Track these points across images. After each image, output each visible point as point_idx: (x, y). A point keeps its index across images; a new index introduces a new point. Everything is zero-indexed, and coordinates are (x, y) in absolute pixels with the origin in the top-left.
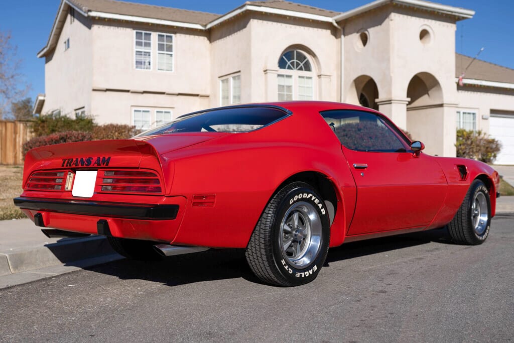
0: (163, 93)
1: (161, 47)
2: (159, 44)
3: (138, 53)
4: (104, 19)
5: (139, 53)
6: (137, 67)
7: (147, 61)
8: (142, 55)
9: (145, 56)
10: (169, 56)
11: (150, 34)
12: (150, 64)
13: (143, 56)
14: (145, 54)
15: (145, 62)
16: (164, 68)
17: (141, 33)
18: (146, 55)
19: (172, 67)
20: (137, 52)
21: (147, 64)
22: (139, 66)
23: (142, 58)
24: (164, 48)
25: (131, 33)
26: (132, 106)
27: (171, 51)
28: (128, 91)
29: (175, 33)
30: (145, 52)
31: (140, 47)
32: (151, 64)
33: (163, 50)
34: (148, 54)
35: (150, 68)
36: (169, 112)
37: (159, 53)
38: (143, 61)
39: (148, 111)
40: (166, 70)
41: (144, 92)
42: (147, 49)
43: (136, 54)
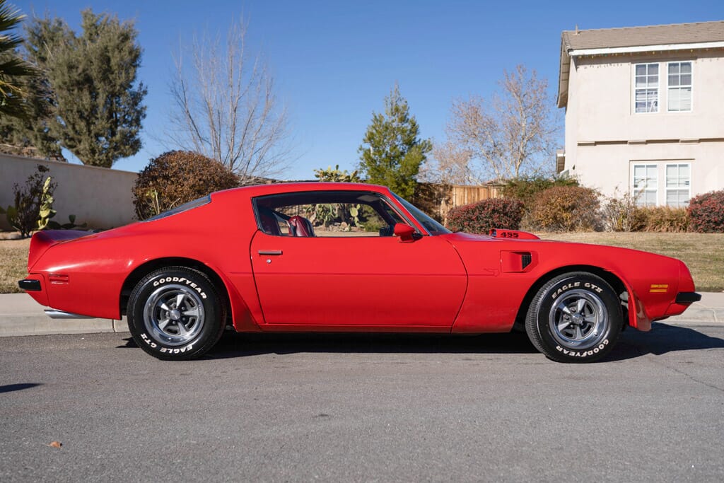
0: (677, 141)
1: (673, 80)
2: (669, 77)
4: (590, 56)
5: (639, 92)
6: (636, 111)
7: (653, 101)
8: (644, 94)
9: (650, 95)
10: (686, 90)
11: (658, 65)
12: (656, 105)
13: (646, 95)
14: (650, 92)
15: (649, 103)
16: (678, 107)
17: (645, 66)
19: (690, 105)
20: (637, 91)
21: (653, 104)
22: (641, 108)
23: (641, 98)
24: (677, 81)
25: (629, 69)
26: (630, 161)
27: (690, 83)
28: (625, 142)
29: (695, 58)
30: (649, 90)
31: (643, 84)
32: (658, 104)
33: (678, 84)
34: (653, 92)
35: (656, 110)
36: (686, 166)
37: (670, 89)
38: (646, 102)
39: (655, 166)
40: (681, 110)
41: (648, 142)
42: (652, 86)
43: (636, 94)
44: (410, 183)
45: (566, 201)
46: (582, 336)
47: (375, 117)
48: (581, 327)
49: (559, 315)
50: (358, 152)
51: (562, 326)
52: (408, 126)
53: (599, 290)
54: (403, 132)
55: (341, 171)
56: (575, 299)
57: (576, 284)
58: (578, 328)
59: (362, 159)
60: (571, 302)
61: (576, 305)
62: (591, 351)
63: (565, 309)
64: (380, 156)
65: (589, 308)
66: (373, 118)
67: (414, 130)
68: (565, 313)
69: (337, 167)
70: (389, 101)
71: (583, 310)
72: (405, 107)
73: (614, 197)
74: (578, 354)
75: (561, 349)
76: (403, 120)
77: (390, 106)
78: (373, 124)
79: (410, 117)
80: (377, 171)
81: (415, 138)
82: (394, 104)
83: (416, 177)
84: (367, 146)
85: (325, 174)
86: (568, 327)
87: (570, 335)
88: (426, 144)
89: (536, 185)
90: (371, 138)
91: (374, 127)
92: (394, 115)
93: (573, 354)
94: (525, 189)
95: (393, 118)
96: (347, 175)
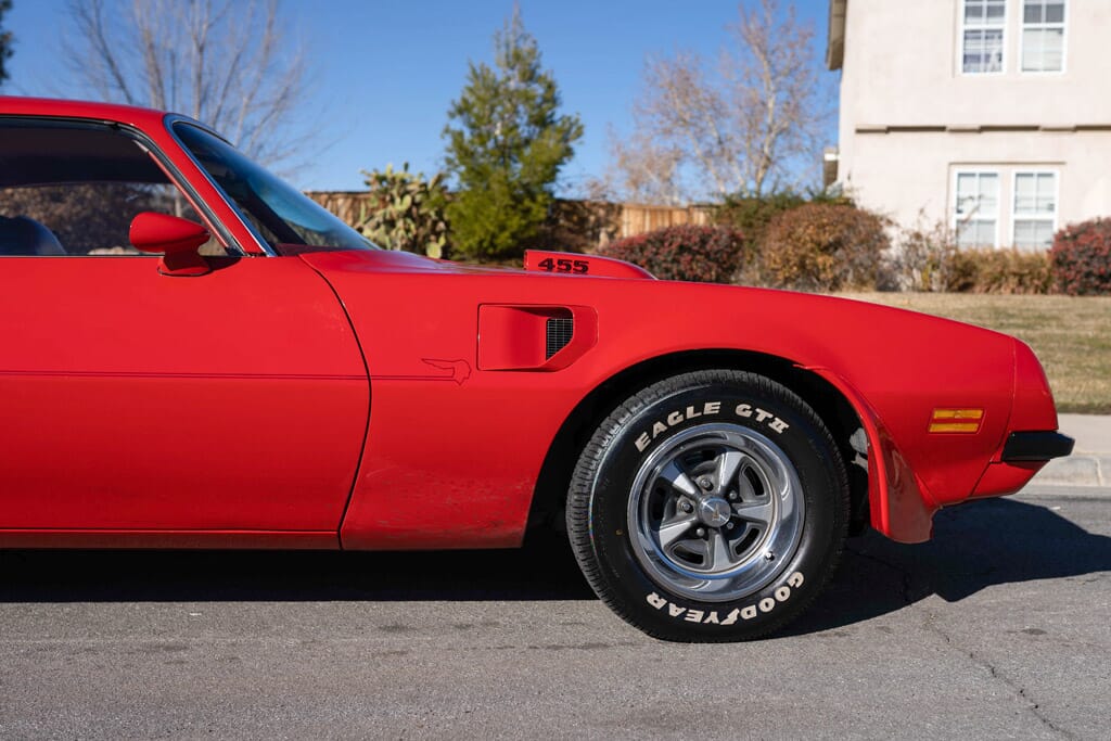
1: (1032, 14)
2: (1026, 7)
3: (968, 35)
5: (970, 35)
6: (964, 71)
7: (994, 53)
8: (979, 38)
9: (989, 41)
10: (1055, 34)
12: (1000, 60)
13: (983, 41)
14: (989, 34)
15: (988, 57)
16: (1040, 64)
18: (992, 37)
19: (1059, 61)
20: (966, 32)
21: (993, 59)
22: (973, 65)
23: (979, 47)
24: (1040, 15)
26: (951, 164)
27: (1060, 19)
28: (942, 129)
30: (987, 31)
31: (976, 20)
32: (1004, 57)
33: (1039, 21)
34: (996, 35)
35: (1000, 69)
36: (1050, 175)
37: (1026, 30)
38: (983, 53)
39: (994, 175)
40: (1046, 70)
41: (983, 129)
42: (993, 24)
43: (966, 38)
44: (540, 198)
45: (825, 232)
46: (732, 560)
47: (474, 71)
48: (728, 535)
49: (661, 501)
50: (443, 137)
51: (669, 532)
52: (538, 90)
53: (779, 425)
54: (528, 98)
55: (413, 173)
56: (713, 452)
57: (710, 408)
58: (718, 539)
59: (450, 151)
60: (697, 459)
61: (714, 470)
62: (753, 608)
63: (681, 482)
64: (483, 144)
65: (751, 480)
66: (468, 71)
67: (551, 99)
68: (679, 493)
69: (406, 167)
70: (503, 39)
71: (733, 484)
72: (532, 53)
73: (916, 229)
74: (713, 617)
75: (661, 604)
76: (530, 76)
77: (503, 49)
78: (471, 85)
79: (541, 72)
80: (477, 174)
81: (553, 114)
82: (512, 45)
83: (553, 187)
84: (458, 124)
85: (381, 179)
86: (689, 535)
87: (696, 559)
88: (572, 125)
89: (777, 206)
90: (463, 109)
91: (471, 90)
92: (513, 68)
93: (696, 616)
94: (756, 212)
95: (510, 72)
96: (423, 181)
